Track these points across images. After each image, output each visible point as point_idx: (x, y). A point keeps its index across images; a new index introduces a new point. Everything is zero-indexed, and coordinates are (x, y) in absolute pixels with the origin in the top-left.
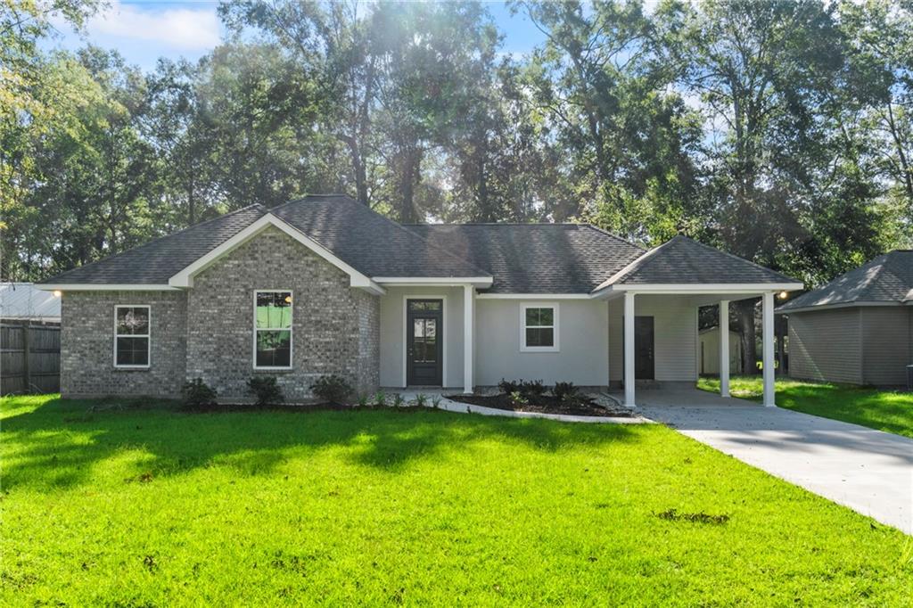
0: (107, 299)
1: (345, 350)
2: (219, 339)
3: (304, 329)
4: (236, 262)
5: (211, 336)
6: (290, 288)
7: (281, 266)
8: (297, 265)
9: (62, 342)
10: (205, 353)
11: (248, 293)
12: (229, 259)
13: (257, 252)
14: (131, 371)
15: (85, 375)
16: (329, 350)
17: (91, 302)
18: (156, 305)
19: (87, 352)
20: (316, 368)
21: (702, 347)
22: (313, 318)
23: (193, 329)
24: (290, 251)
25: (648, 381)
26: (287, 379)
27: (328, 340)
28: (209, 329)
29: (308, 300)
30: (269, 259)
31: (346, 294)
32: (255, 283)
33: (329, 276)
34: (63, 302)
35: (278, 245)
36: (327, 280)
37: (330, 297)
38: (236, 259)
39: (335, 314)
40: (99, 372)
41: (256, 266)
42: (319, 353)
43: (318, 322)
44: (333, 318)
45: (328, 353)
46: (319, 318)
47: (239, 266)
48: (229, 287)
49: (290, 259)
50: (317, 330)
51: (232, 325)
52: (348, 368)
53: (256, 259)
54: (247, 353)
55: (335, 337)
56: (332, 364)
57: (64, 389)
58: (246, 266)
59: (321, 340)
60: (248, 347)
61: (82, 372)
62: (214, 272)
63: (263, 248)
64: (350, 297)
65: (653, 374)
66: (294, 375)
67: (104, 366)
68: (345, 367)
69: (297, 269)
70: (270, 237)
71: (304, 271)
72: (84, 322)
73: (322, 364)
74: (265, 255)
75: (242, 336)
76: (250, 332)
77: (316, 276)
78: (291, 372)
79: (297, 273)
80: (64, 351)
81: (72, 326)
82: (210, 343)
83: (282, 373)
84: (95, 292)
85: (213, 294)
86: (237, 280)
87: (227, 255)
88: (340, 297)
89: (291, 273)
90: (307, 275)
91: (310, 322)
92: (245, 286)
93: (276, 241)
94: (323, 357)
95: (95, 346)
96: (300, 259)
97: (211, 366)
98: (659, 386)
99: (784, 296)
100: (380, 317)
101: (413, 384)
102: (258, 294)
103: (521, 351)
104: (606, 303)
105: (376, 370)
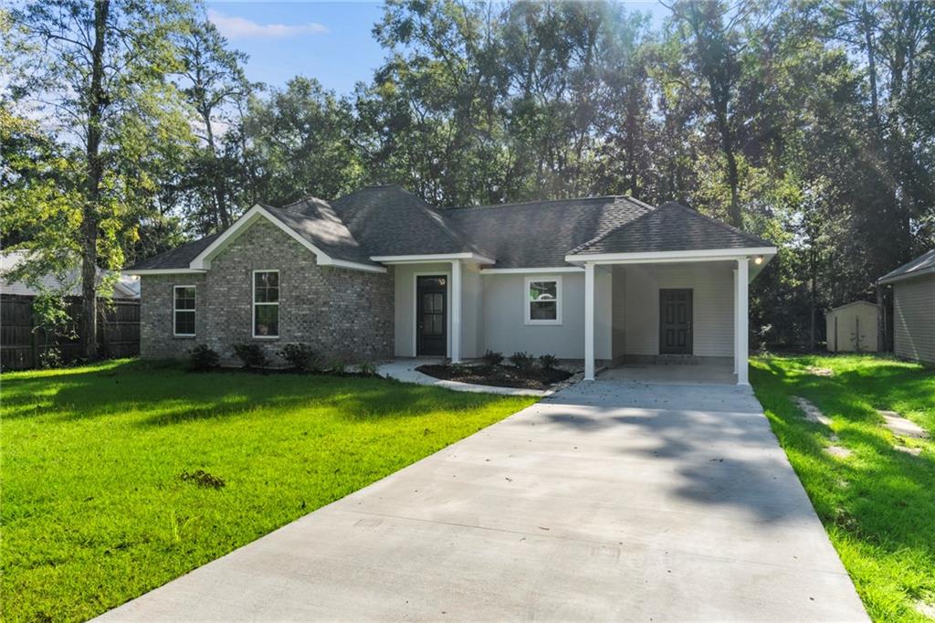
0: (168, 281)
1: (318, 322)
2: (228, 312)
3: (288, 303)
4: (239, 247)
5: (222, 309)
6: (277, 268)
7: (271, 249)
8: (282, 248)
9: (141, 315)
10: (218, 324)
11: (248, 272)
12: (235, 245)
13: (253, 238)
14: (183, 339)
15: (154, 342)
16: (306, 322)
17: (158, 284)
18: (200, 285)
19: (156, 323)
20: (296, 337)
21: (836, 323)
22: (294, 294)
23: (210, 305)
24: (277, 236)
25: (686, 356)
26: (275, 346)
27: (304, 312)
28: (221, 304)
29: (290, 278)
30: (262, 243)
31: (318, 271)
32: (252, 265)
33: (306, 257)
34: (141, 284)
35: (269, 230)
36: (304, 260)
37: (307, 275)
38: (239, 245)
39: (311, 289)
40: (164, 339)
41: (253, 249)
42: (298, 325)
43: (298, 297)
44: (309, 294)
45: (305, 324)
46: (298, 294)
47: (241, 250)
48: (234, 268)
49: (277, 242)
50: (297, 304)
51: (237, 301)
52: (320, 338)
53: (253, 244)
54: (247, 324)
55: (310, 310)
56: (307, 334)
57: (142, 352)
58: (246, 250)
59: (300, 313)
60: (248, 319)
61: (153, 339)
62: (224, 256)
63: (258, 234)
64: (322, 275)
65: (692, 349)
66: (280, 343)
67: (167, 334)
68: (317, 336)
69: (282, 251)
70: (263, 225)
71: (287, 252)
72: (154, 300)
73: (300, 334)
74: (259, 240)
75: (244, 309)
76: (249, 306)
77: (296, 257)
78: (278, 340)
79: (282, 254)
80: (143, 323)
81: (147, 302)
82: (222, 315)
83: (271, 342)
84: (161, 276)
85: (223, 275)
86: (240, 262)
87: (233, 241)
88: (314, 275)
89: (278, 255)
90: (289, 256)
91: (292, 297)
92: (245, 268)
93: (268, 228)
94: (301, 328)
95: (161, 318)
96: (284, 242)
97: (222, 334)
98: (696, 362)
99: (758, 261)
100: (394, 293)
101: (422, 354)
102: (259, 275)
103: (526, 323)
104: (610, 275)
105: (384, 341)
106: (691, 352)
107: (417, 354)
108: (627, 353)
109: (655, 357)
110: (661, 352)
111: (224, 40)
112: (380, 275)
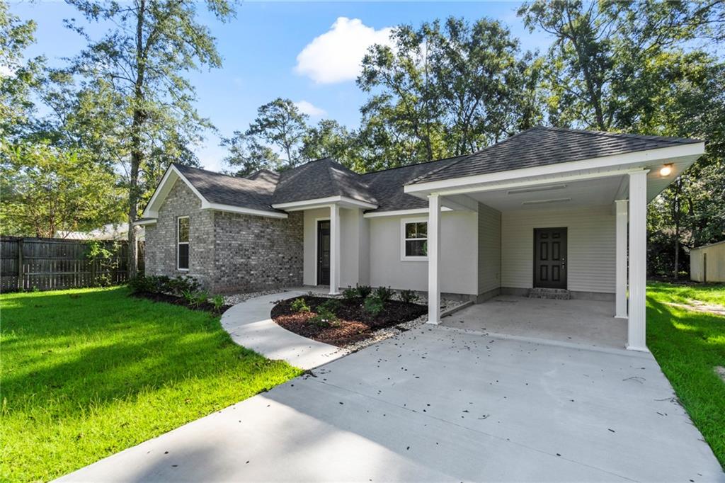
1: (208, 258)
2: (165, 250)
3: (193, 242)
4: (171, 200)
5: (163, 248)
6: (189, 215)
7: (185, 199)
8: (191, 198)
11: (174, 219)
13: (177, 191)
16: (202, 258)
20: (197, 270)
21: (705, 258)
22: (196, 235)
25: (559, 290)
28: (162, 244)
29: (194, 222)
30: (181, 196)
31: (209, 216)
32: (176, 212)
35: (184, 184)
37: (202, 219)
38: (170, 197)
39: (204, 231)
41: (177, 201)
42: (198, 260)
43: (198, 237)
44: (204, 234)
47: (171, 202)
48: (168, 216)
49: (188, 194)
50: (197, 243)
51: (169, 241)
52: (209, 271)
53: (177, 196)
54: (175, 259)
55: (204, 248)
56: (203, 268)
59: (199, 250)
60: (176, 255)
62: (164, 207)
63: (179, 188)
64: (211, 218)
65: (566, 285)
66: (190, 275)
69: (191, 201)
73: (199, 268)
74: (180, 193)
75: (172, 248)
76: (175, 245)
77: (197, 204)
78: (188, 272)
83: (185, 273)
85: (164, 222)
86: (171, 211)
88: (206, 218)
89: (188, 203)
90: (194, 204)
92: (173, 215)
94: (200, 263)
98: (570, 296)
99: (665, 171)
100: (302, 235)
101: (321, 284)
102: (180, 220)
103: (402, 260)
104: (476, 214)
105: (289, 273)
106: (564, 286)
107: (318, 284)
108: (502, 286)
109: (529, 290)
110: (535, 285)
111: (297, 108)
112: (284, 220)
